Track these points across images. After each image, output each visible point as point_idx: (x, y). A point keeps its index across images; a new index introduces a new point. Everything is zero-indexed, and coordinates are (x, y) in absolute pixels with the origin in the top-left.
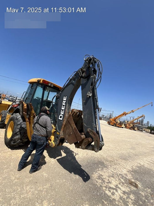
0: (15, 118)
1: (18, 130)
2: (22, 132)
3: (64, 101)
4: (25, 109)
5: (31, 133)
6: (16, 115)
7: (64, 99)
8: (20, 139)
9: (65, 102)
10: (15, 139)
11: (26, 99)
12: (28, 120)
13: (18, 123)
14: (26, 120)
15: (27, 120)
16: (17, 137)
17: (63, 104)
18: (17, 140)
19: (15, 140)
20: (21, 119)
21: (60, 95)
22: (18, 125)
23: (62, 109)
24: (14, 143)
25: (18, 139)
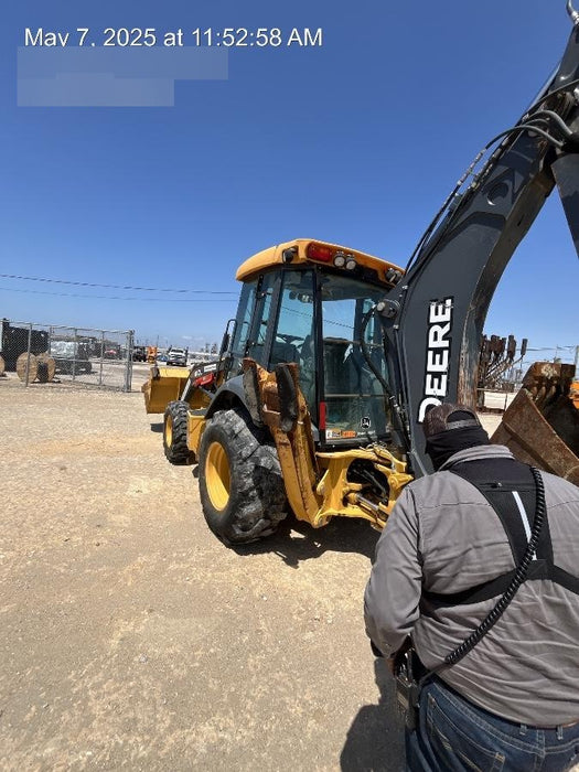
0: (228, 432)
1: (250, 481)
2: (264, 485)
3: (436, 328)
4: (268, 392)
5: (304, 494)
6: (227, 420)
7: (433, 319)
8: (262, 516)
9: (442, 332)
10: (248, 516)
11: (247, 348)
12: (287, 440)
13: (245, 452)
14: (278, 440)
15: (282, 438)
16: (251, 509)
17: (432, 344)
18: (252, 521)
19: (244, 520)
20: (247, 432)
21: (403, 301)
22: (245, 460)
23: (431, 368)
24: (244, 529)
25: (256, 516)
